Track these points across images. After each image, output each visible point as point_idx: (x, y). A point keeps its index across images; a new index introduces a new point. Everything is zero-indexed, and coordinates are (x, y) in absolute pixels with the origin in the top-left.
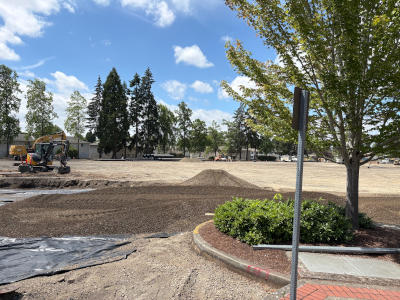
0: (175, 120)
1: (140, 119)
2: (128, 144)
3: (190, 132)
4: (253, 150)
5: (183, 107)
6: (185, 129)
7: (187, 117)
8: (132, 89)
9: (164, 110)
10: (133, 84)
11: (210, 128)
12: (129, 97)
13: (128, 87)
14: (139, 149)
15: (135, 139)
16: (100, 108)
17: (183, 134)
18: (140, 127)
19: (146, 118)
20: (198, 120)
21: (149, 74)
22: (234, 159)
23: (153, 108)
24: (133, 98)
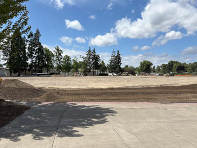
0: (53, 56)
1: (34, 55)
2: (28, 69)
3: (62, 62)
4: (96, 70)
5: (57, 49)
6: (59, 60)
7: (60, 54)
8: (29, 39)
9: (47, 51)
10: (29, 37)
11: (74, 60)
12: (28, 43)
13: (27, 39)
14: (34, 71)
15: (31, 66)
16: (10, 49)
17: (58, 62)
18: (34, 59)
19: (37, 55)
20: (67, 56)
21: (38, 32)
22: (86, 75)
23: (41, 50)
24: (29, 44)
